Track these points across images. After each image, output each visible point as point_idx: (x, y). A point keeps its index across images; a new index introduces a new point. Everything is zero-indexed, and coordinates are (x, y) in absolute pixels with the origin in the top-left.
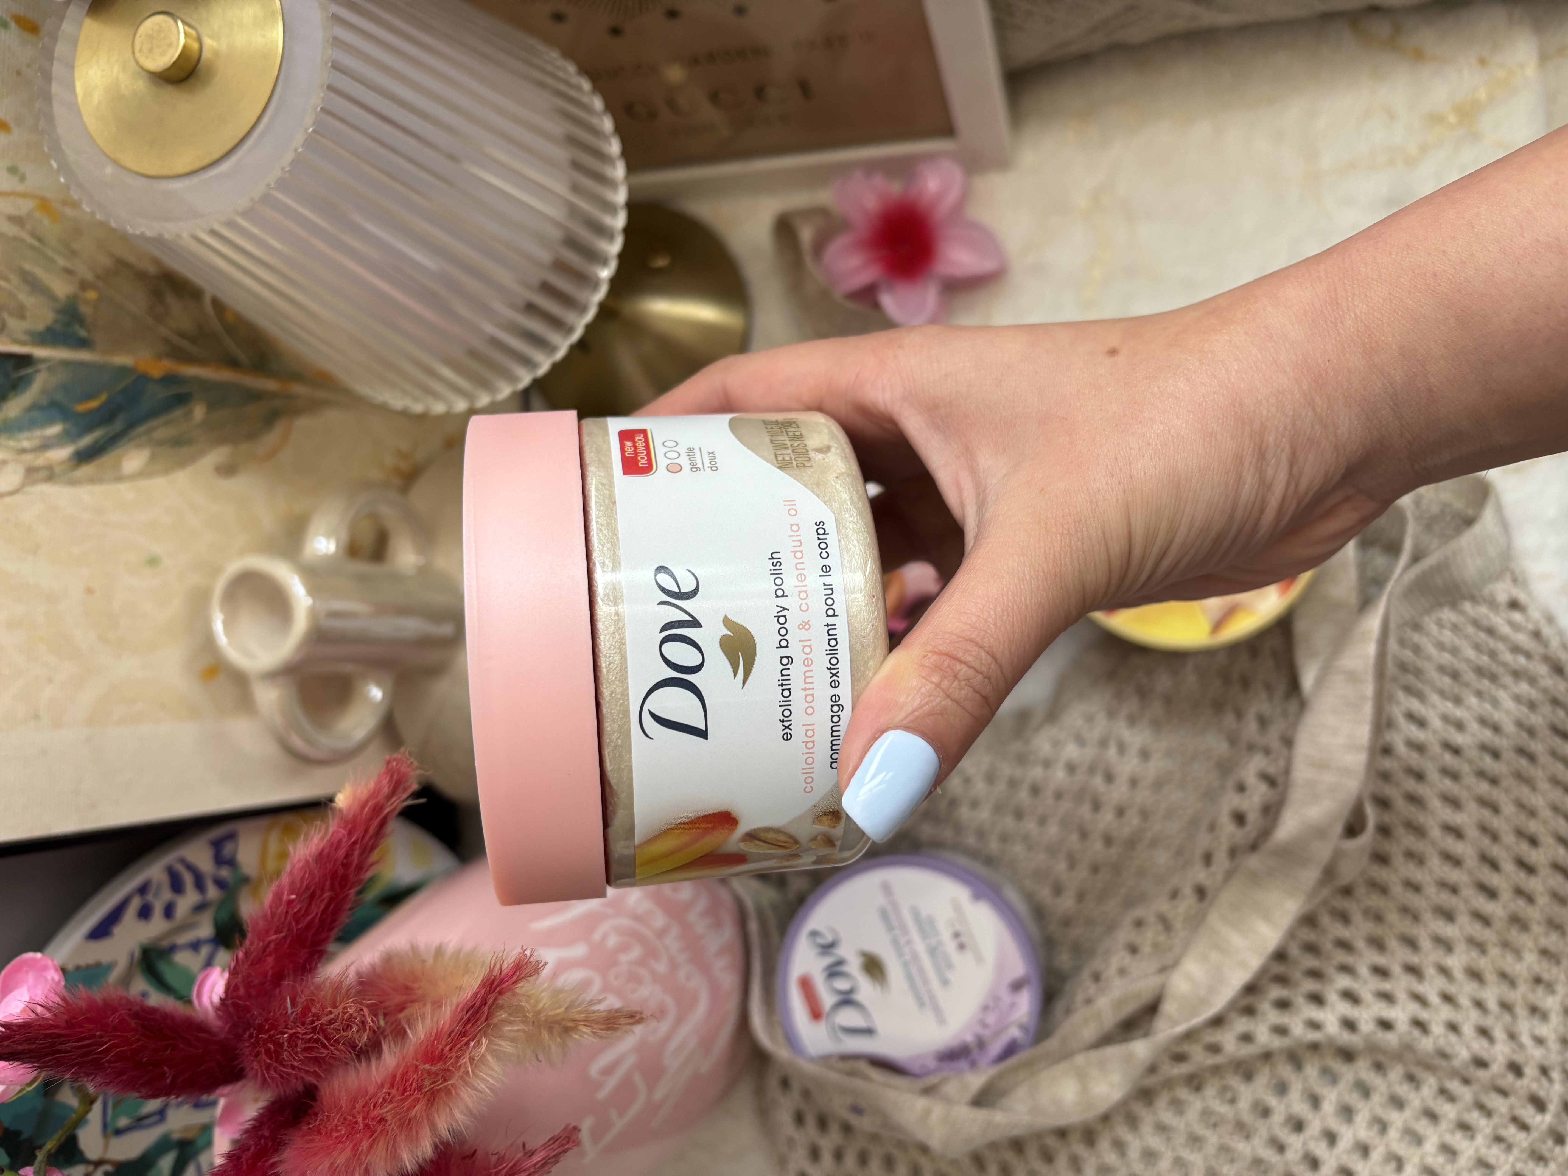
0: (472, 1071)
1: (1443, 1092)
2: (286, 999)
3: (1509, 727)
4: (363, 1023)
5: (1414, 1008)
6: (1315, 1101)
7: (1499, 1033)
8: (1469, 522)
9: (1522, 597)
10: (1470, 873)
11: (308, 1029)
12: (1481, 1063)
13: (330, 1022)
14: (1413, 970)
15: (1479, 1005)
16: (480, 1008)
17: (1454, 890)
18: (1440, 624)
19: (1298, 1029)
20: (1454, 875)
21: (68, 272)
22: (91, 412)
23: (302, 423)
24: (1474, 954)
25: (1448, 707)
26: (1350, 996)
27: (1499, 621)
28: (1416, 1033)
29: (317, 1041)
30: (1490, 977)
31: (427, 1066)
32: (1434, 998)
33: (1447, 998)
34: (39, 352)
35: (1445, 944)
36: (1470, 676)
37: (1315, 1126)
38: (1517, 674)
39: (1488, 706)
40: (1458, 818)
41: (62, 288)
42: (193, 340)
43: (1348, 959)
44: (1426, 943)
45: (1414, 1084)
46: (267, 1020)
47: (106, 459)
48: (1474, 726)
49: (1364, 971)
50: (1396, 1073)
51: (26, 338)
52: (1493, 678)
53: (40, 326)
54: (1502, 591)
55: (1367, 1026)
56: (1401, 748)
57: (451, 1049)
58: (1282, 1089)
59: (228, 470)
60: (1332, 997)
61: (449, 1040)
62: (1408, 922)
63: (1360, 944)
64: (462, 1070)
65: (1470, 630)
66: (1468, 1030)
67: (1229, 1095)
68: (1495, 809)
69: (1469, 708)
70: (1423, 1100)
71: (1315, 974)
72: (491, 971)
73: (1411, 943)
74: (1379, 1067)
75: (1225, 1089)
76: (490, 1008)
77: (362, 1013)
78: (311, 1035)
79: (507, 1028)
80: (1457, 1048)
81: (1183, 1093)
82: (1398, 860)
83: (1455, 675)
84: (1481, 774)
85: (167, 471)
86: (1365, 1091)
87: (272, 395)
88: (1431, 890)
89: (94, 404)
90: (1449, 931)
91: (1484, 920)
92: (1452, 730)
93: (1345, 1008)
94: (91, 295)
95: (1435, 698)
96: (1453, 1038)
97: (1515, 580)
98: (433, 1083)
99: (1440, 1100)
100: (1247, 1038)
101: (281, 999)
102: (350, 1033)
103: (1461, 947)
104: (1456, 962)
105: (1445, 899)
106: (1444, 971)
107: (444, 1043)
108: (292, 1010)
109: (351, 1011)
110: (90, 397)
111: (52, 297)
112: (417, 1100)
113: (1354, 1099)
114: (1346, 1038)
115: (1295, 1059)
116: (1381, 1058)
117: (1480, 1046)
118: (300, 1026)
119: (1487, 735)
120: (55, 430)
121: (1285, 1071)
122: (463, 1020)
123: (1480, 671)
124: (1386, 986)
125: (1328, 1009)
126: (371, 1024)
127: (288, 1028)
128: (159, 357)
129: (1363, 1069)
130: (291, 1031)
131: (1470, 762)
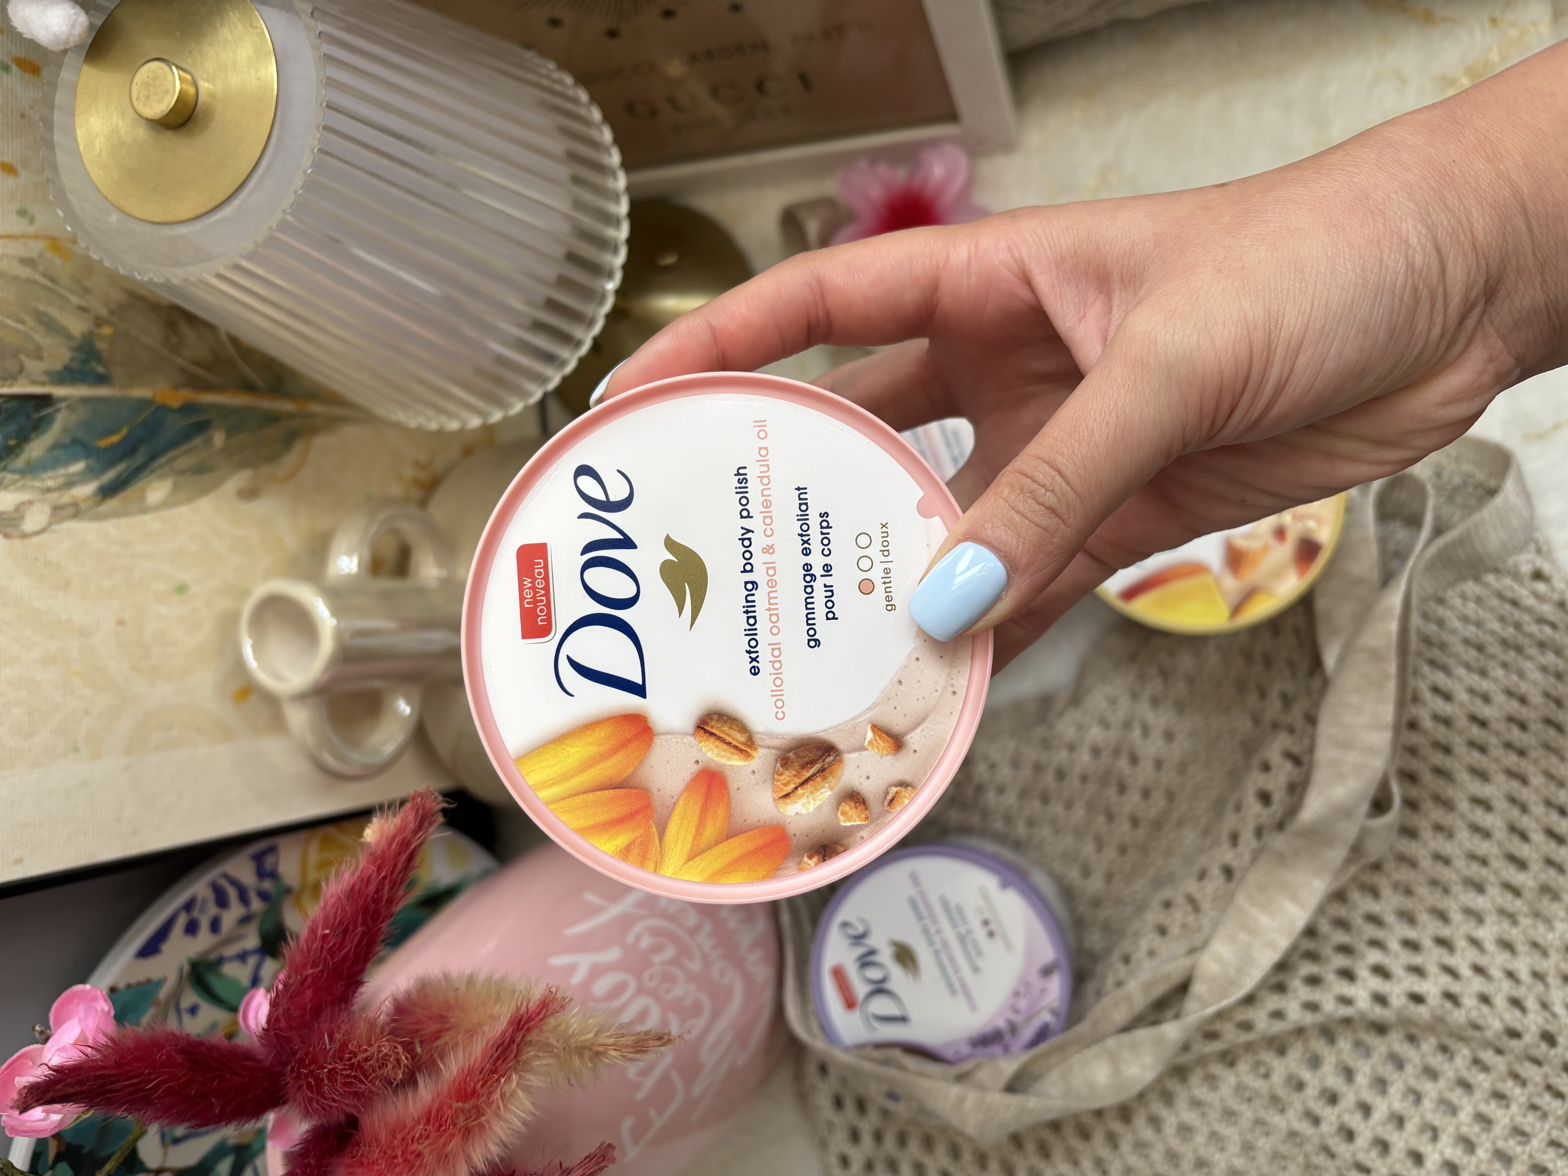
0: (504, 1106)
1: (1476, 1061)
2: (325, 1034)
3: (1536, 699)
4: (398, 1061)
5: (1445, 981)
6: (1349, 1074)
7: (1531, 1004)
8: (1492, 492)
9: (1546, 568)
10: (1500, 844)
11: (346, 1065)
12: (1514, 1034)
13: (366, 1059)
14: (1443, 942)
15: (1511, 975)
16: (509, 1046)
17: (1484, 862)
18: (1464, 597)
19: (1329, 1006)
20: (1483, 847)
21: (83, 309)
22: (112, 447)
23: (320, 441)
24: (1506, 925)
25: (1474, 680)
26: (1381, 971)
27: (1523, 593)
28: (1448, 1005)
29: (355, 1077)
30: (1522, 948)
31: (460, 1104)
32: (1466, 971)
33: (1479, 970)
34: (59, 391)
35: (1476, 916)
36: (1495, 649)
37: (1349, 1099)
38: (1542, 645)
39: (1515, 678)
40: (1485, 791)
41: (77, 326)
42: (209, 368)
43: (1379, 934)
44: (1456, 916)
45: (1448, 1055)
46: (307, 1054)
47: (130, 492)
48: (1500, 698)
49: (1394, 945)
50: (1428, 1045)
51: (44, 378)
52: (1519, 649)
53: (58, 366)
54: (1525, 562)
55: (1398, 1000)
56: (1428, 723)
57: (482, 1086)
58: (1315, 1062)
59: (250, 494)
60: (1363, 972)
61: (481, 1076)
62: (1438, 894)
63: (1390, 918)
64: (494, 1105)
65: (1495, 602)
66: (1500, 1001)
67: (1262, 1070)
68: (1524, 780)
69: (1496, 680)
70: (1457, 1070)
71: (1345, 950)
72: (518, 1009)
73: (1443, 916)
74: (1411, 1039)
75: (1258, 1064)
76: (518, 1045)
77: (396, 1050)
78: (349, 1072)
79: (537, 1063)
80: (1490, 1019)
81: (1217, 1069)
82: (1427, 834)
83: (1480, 648)
84: (1509, 745)
85: (190, 500)
86: (1399, 1063)
87: (290, 416)
88: (1460, 863)
89: (115, 439)
90: (1479, 902)
91: (1516, 892)
92: (1479, 702)
93: (1376, 983)
94: (107, 330)
95: (1461, 671)
96: (1485, 1009)
97: (1539, 551)
98: (467, 1119)
99: (1474, 1070)
100: (1278, 1015)
101: (320, 1034)
102: (386, 1070)
103: (1491, 919)
104: (1486, 933)
105: (1475, 870)
106: (1475, 943)
107: (476, 1079)
108: (331, 1046)
109: (385, 1050)
110: (111, 432)
111: (68, 336)
112: (453, 1136)
113: (1388, 1071)
114: (1378, 1012)
115: (1328, 1033)
116: (1414, 1030)
117: (1512, 1017)
118: (338, 1061)
119: (1514, 706)
120: (78, 467)
121: (1319, 1045)
122: (493, 1058)
123: (1505, 643)
124: (1417, 960)
125: (1359, 984)
126: (406, 1061)
127: (326, 1063)
128: (177, 387)
129: (1395, 1042)
130: (330, 1067)
131: (1498, 734)
